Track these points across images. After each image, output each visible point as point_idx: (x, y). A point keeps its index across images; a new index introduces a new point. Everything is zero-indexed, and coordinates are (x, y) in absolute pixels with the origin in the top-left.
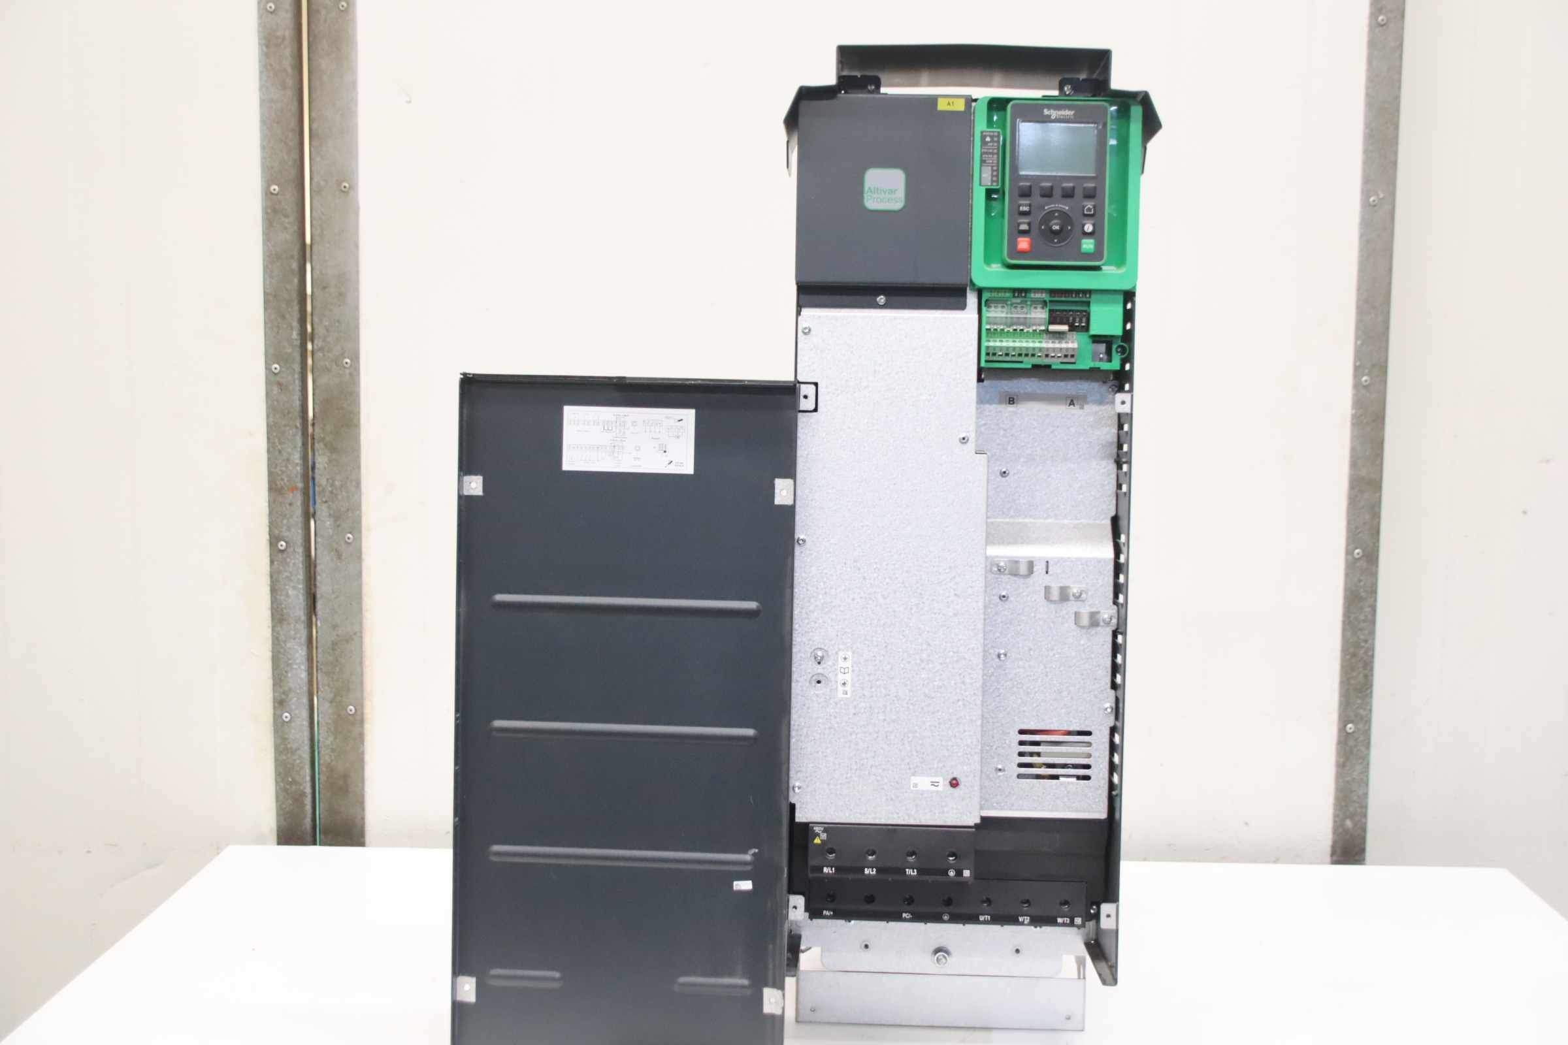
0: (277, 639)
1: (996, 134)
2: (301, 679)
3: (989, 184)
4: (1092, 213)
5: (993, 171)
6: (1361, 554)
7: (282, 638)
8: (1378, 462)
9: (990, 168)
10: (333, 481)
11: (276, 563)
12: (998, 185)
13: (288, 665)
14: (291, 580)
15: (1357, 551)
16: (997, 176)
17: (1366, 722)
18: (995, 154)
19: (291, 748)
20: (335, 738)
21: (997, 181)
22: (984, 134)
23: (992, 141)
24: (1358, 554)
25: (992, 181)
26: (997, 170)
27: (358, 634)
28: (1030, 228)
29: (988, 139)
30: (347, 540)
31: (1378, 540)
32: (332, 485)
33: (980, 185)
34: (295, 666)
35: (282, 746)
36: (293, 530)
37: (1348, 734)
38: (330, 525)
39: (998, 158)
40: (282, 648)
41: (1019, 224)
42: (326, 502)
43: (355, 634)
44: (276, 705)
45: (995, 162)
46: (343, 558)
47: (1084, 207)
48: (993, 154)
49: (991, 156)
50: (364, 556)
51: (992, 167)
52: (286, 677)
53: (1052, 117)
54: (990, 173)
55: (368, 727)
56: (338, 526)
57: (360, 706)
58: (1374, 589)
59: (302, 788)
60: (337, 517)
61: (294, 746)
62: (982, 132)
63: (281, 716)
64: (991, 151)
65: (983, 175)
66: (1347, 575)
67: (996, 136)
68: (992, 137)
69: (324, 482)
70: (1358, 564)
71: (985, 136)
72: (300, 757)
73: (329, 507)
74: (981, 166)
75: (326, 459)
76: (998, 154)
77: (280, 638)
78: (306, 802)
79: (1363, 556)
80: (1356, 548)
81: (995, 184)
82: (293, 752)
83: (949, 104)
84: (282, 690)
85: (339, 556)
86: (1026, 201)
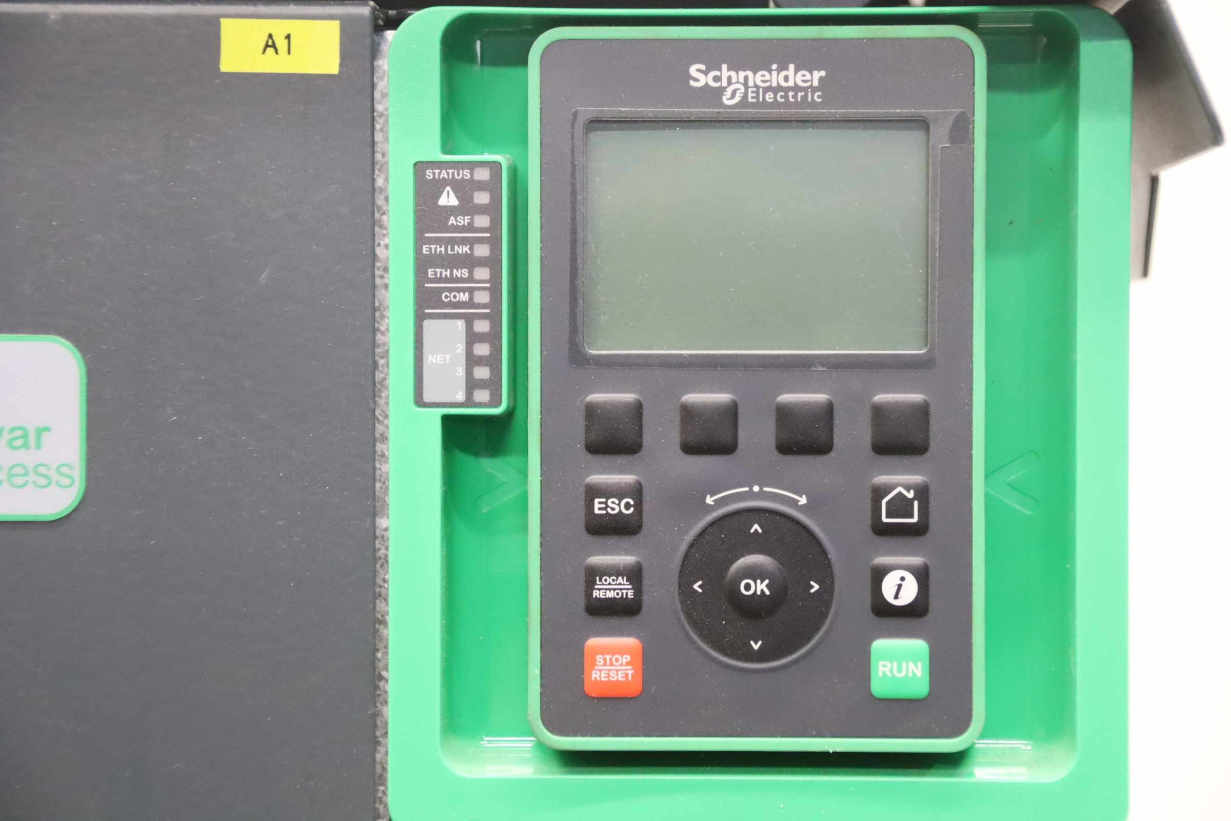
1: (483, 175)
3: (460, 397)
4: (915, 519)
5: (472, 338)
9: (460, 324)
12: (495, 402)
16: (493, 361)
18: (482, 262)
21: (493, 384)
22: (429, 174)
23: (467, 207)
25: (472, 384)
26: (493, 337)
28: (638, 591)
29: (448, 199)
33: (419, 401)
39: (495, 280)
41: (592, 575)
45: (482, 297)
47: (878, 493)
48: (470, 262)
49: (465, 273)
51: (469, 320)
53: (727, 101)
54: (461, 348)
62: (420, 167)
64: (464, 249)
65: (431, 359)
67: (481, 186)
68: (464, 189)
71: (438, 186)
74: (420, 318)
76: (493, 263)
81: (482, 395)
83: (270, 44)
86: (622, 471)
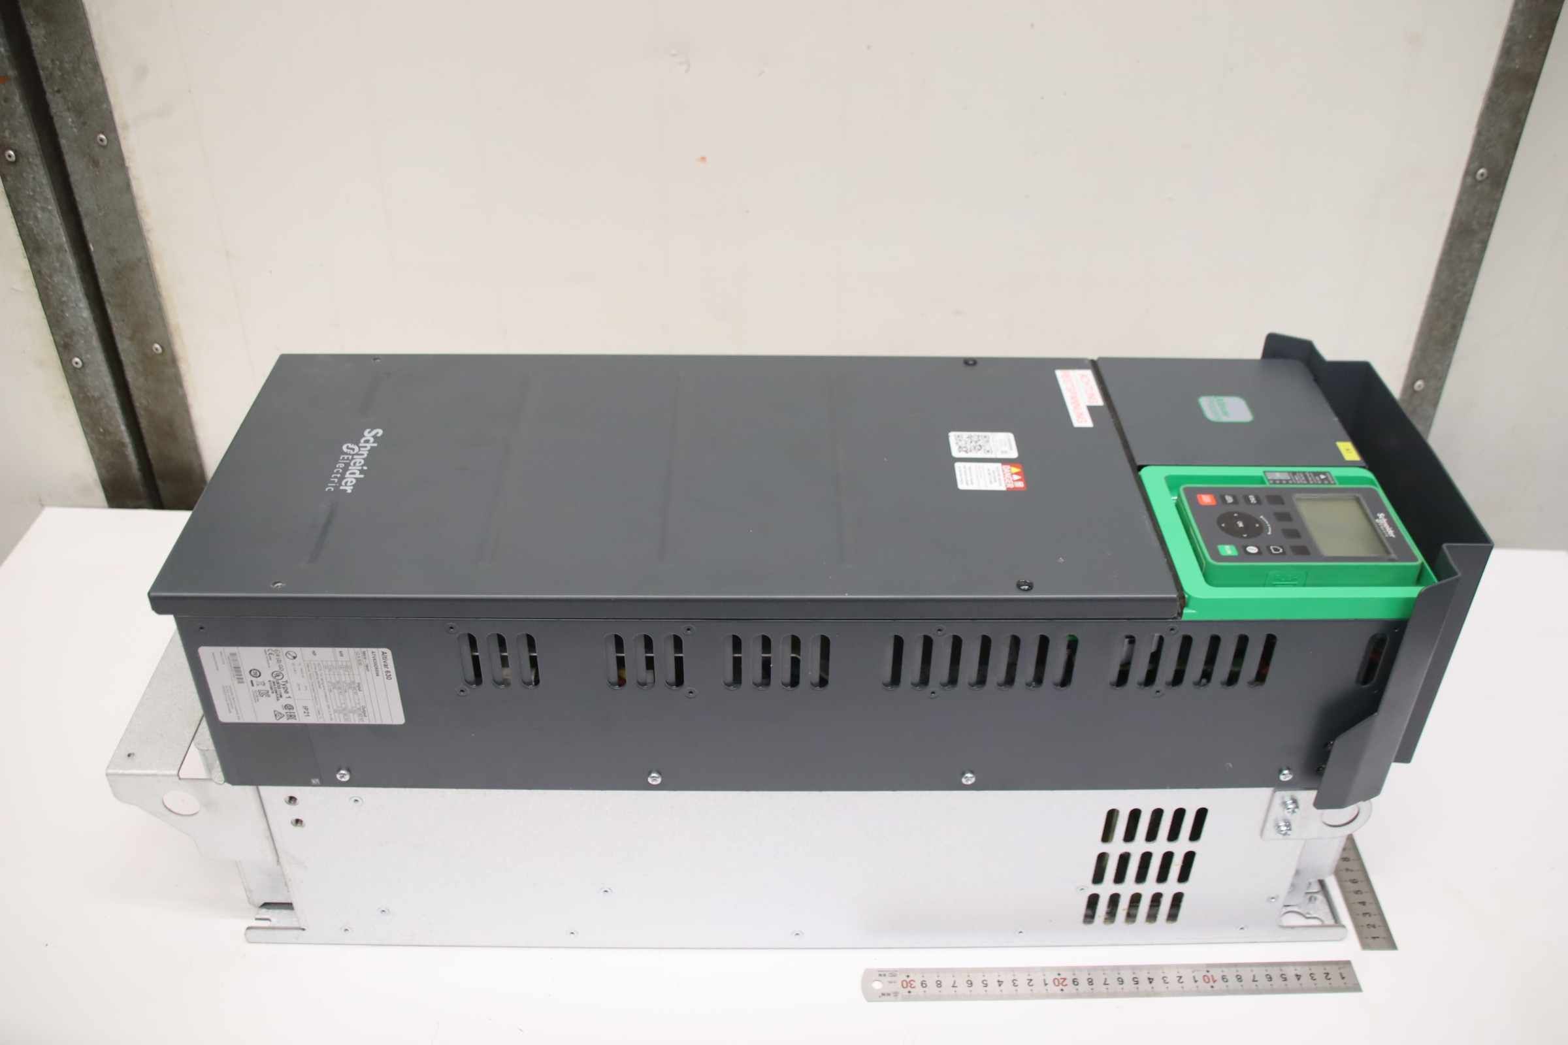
0: (39, 272)
2: (84, 319)
6: (1485, 176)
7: (45, 271)
8: (1542, 49)
10: (61, 62)
11: (9, 178)
13: (63, 303)
14: (36, 200)
15: (1481, 171)
17: (1440, 379)
19: (93, 397)
20: (146, 380)
24: (1482, 175)
27: (144, 261)
30: (100, 143)
31: (1513, 158)
32: (61, 68)
34: (71, 305)
35: (81, 396)
36: (20, 135)
37: (1415, 392)
38: (73, 122)
40: (48, 283)
42: (59, 91)
43: (140, 260)
44: (60, 349)
46: (101, 164)
50: (128, 163)
52: (63, 317)
55: (183, 367)
56: (84, 123)
57: (167, 346)
58: (1491, 220)
59: (118, 438)
60: (79, 111)
61: (97, 394)
63: (71, 361)
66: (1460, 202)
69: (48, 63)
70: (1478, 188)
72: (107, 406)
73: (64, 98)
75: (43, 32)
77: (43, 272)
78: (127, 453)
79: (1487, 178)
80: (1481, 167)
82: (97, 400)
84: (62, 333)
85: (96, 163)
